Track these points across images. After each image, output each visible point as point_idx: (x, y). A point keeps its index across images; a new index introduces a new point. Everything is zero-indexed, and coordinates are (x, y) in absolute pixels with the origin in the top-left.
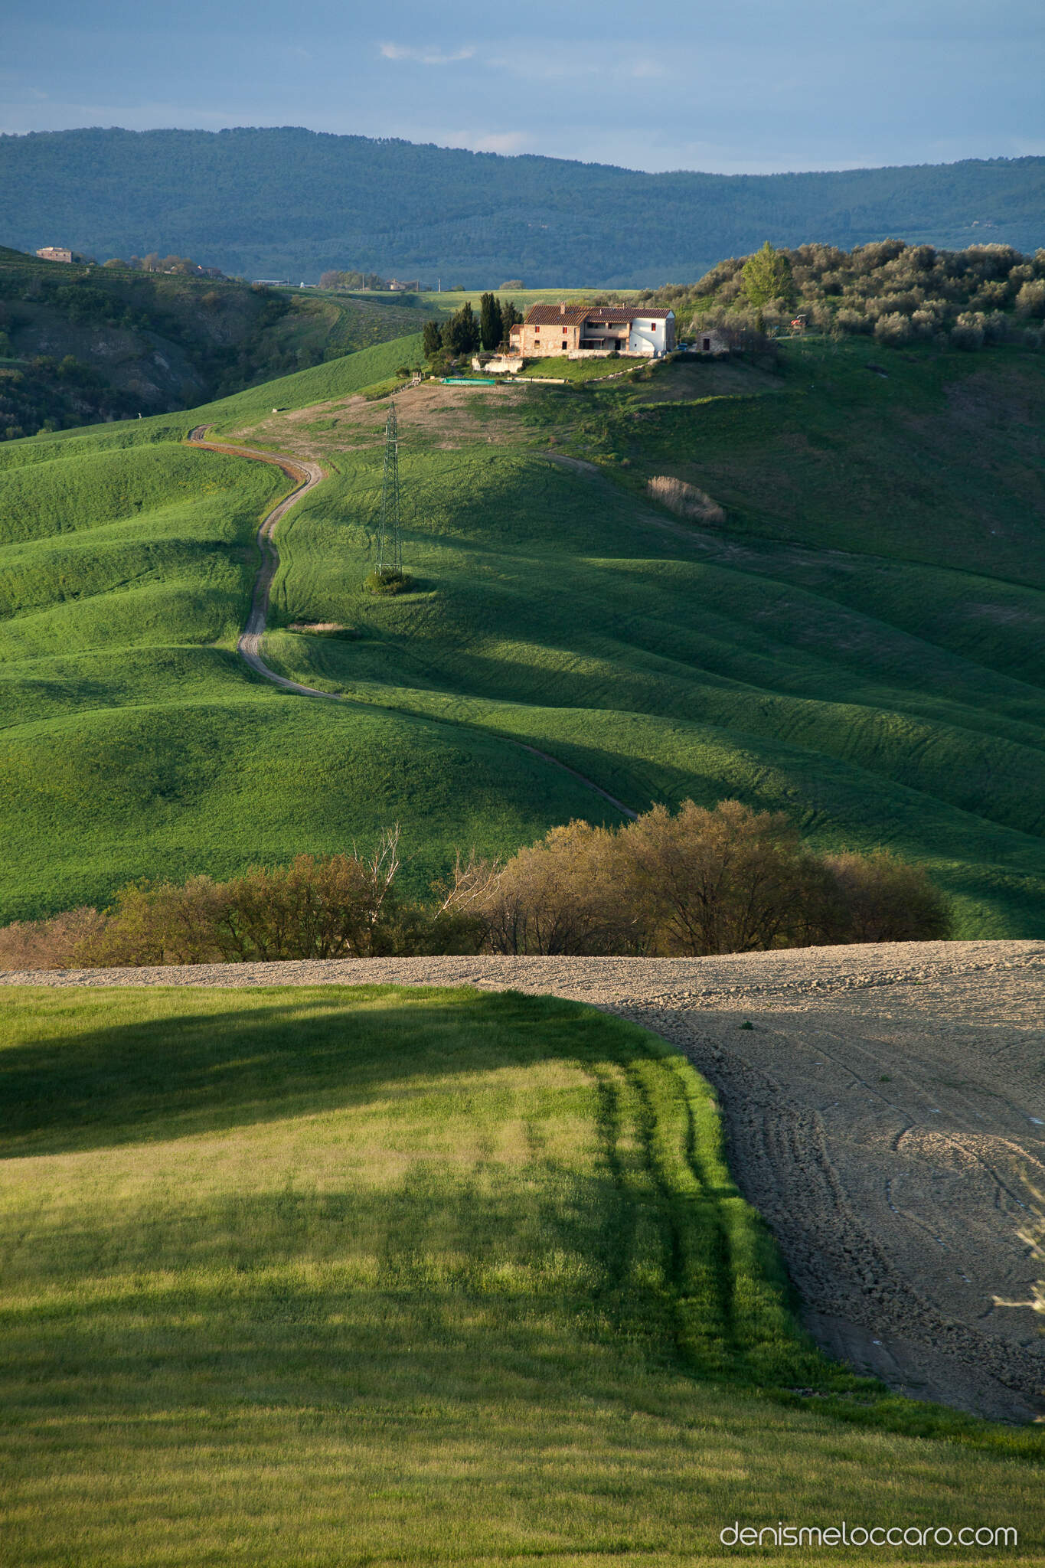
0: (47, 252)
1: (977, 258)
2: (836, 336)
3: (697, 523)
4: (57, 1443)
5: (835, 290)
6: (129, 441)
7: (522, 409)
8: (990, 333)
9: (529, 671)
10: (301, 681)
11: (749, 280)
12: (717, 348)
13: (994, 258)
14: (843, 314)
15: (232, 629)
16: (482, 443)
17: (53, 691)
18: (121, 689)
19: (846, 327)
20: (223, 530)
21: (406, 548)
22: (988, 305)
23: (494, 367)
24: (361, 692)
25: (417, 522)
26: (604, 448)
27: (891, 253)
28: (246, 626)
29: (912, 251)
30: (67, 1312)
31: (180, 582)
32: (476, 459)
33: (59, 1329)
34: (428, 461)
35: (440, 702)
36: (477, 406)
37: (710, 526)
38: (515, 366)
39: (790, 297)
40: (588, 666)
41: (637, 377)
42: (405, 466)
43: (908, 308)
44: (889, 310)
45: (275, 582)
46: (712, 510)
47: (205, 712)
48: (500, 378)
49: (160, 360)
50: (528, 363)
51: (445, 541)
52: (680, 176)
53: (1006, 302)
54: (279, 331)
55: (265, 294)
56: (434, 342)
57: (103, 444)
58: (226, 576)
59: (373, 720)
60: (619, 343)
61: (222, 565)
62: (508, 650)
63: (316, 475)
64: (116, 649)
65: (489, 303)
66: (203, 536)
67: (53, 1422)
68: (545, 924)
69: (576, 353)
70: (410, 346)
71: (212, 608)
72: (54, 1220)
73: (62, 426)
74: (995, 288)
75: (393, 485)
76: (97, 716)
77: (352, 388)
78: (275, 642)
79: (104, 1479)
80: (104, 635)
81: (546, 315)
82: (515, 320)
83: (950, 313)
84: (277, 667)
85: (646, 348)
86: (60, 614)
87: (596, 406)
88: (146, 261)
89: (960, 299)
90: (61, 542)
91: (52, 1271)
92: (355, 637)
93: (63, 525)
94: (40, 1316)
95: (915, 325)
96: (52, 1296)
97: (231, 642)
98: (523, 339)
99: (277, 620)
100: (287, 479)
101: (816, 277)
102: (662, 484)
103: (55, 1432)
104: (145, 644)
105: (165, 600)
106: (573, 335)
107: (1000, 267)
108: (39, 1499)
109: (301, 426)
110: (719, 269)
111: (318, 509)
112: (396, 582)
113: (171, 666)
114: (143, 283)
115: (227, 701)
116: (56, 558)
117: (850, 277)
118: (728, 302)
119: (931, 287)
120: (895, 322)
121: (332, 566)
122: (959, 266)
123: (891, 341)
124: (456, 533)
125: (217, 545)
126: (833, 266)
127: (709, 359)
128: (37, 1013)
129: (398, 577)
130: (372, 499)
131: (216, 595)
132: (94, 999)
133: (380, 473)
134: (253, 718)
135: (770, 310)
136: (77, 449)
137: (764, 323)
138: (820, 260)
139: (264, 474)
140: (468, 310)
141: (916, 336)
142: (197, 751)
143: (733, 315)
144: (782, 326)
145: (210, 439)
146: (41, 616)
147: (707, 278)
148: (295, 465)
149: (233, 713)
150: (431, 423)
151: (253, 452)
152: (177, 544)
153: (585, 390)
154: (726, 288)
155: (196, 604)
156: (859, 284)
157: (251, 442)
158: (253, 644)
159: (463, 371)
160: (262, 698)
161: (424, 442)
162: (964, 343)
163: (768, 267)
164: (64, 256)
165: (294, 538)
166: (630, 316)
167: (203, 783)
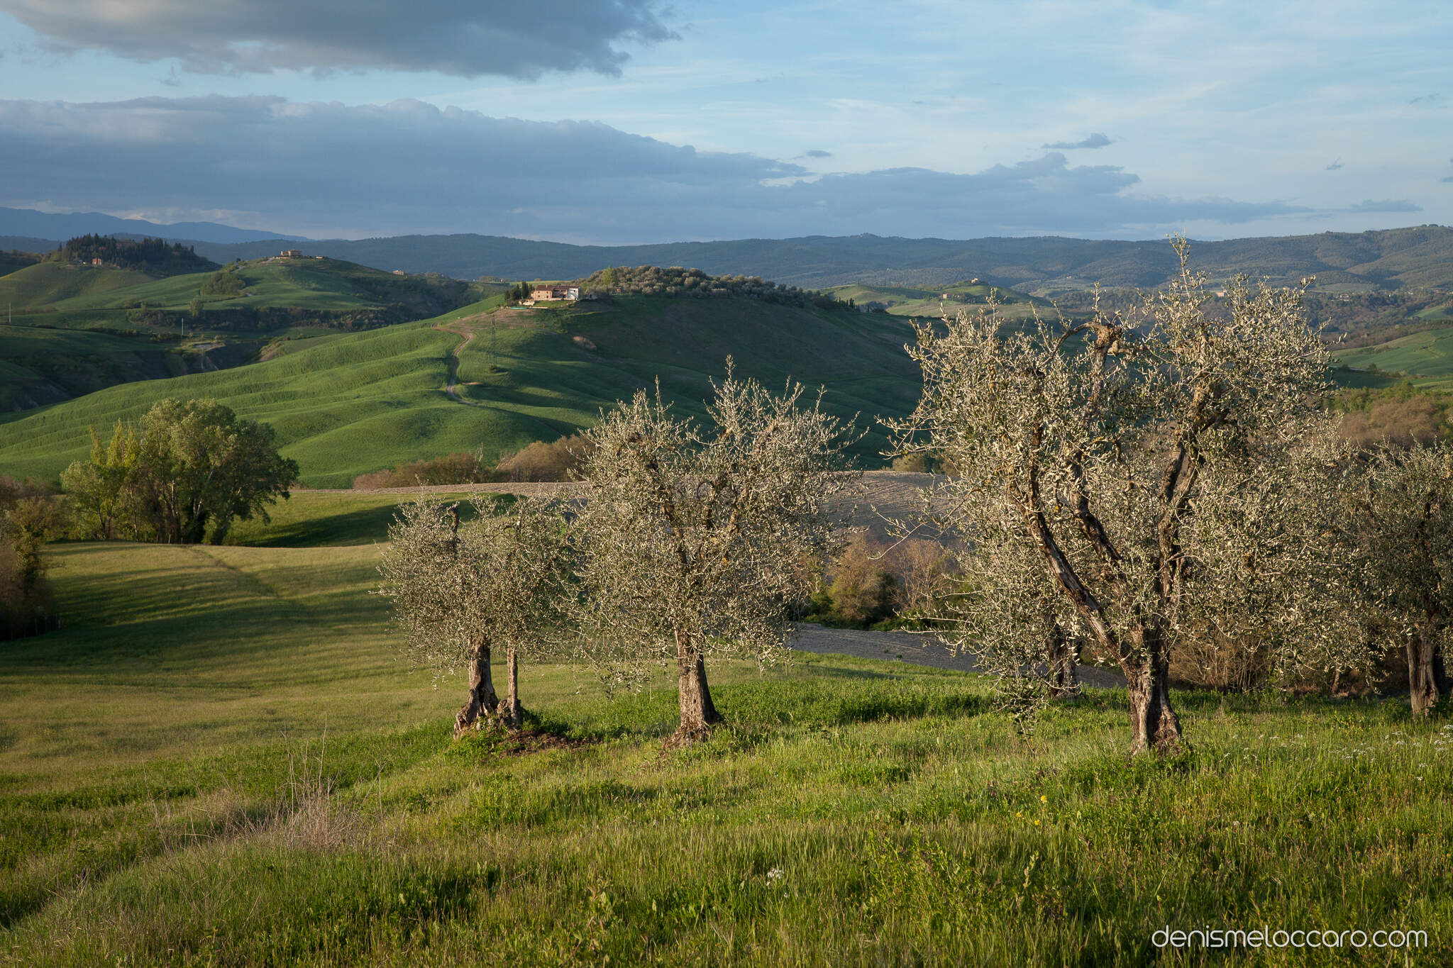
0: (396, 272)
1: (672, 271)
2: (630, 294)
3: (589, 351)
4: (341, 633)
5: (630, 280)
6: (415, 327)
7: (534, 316)
8: (676, 293)
9: (537, 397)
10: (466, 400)
11: (603, 277)
12: (594, 298)
13: (677, 270)
14: (632, 287)
15: (445, 384)
16: (522, 327)
17: (389, 404)
18: (410, 403)
19: (633, 291)
20: (443, 354)
21: (498, 359)
22: (676, 285)
23: (526, 304)
24: (484, 403)
25: (503, 351)
26: (559, 328)
27: (647, 269)
28: (449, 384)
29: (653, 268)
30: (353, 593)
31: (429, 370)
32: (520, 332)
33: (349, 598)
34: (505, 332)
35: (508, 406)
36: (521, 315)
37: (593, 351)
38: (532, 303)
39: (616, 282)
40: (554, 395)
41: (570, 306)
42: (498, 334)
43: (652, 285)
44: (646, 286)
45: (458, 370)
46: (593, 346)
47: (435, 410)
48: (528, 307)
49: (430, 304)
50: (536, 302)
51: (511, 357)
52: (589, 247)
53: (682, 284)
54: (465, 294)
55: (461, 283)
56: (508, 296)
57: (406, 329)
58: (443, 368)
59: (487, 412)
60: (564, 296)
61: (442, 365)
62: (530, 390)
63: (471, 337)
64: (409, 391)
65: (525, 286)
66: (436, 356)
67: (341, 627)
68: (528, 473)
69: (551, 299)
70: (501, 297)
71: (439, 378)
72: (353, 565)
73: (399, 323)
74: (677, 279)
75: (494, 340)
76: (402, 412)
77: (483, 311)
78: (458, 388)
79: (352, 644)
80: (406, 387)
81: (541, 288)
82: (533, 289)
83: (665, 287)
84: (458, 396)
85: (573, 298)
86: (393, 380)
87: (557, 315)
88: (426, 274)
89: (668, 283)
90: (393, 359)
91: (350, 581)
92: (483, 386)
93: (394, 353)
94: (344, 594)
95: (654, 290)
96: (349, 588)
97: (444, 389)
98: (535, 295)
99: (459, 381)
100: (463, 338)
101: (624, 276)
102: (577, 339)
103: (341, 630)
104: (418, 389)
105: (424, 376)
106: (550, 293)
107: (679, 273)
108: (330, 650)
109: (467, 322)
110: (595, 274)
111: (471, 348)
112: (496, 370)
113: (425, 396)
114: (424, 280)
115: (443, 406)
116: (391, 364)
117: (634, 276)
118: (598, 283)
119: (659, 279)
120: (648, 290)
121: (476, 365)
122: (667, 273)
123: (647, 295)
124: (515, 355)
125: (441, 359)
126: (629, 273)
127: (592, 301)
128: (362, 502)
129: (495, 368)
130: (488, 344)
131: (440, 374)
132: (380, 498)
133: (490, 336)
134: (448, 412)
135: (610, 286)
136: (398, 330)
137: (608, 290)
138: (625, 271)
139: (455, 337)
140: (518, 286)
141: (655, 294)
142: (433, 422)
143: (600, 287)
144: (614, 291)
145: (439, 327)
146: (386, 381)
147: (591, 276)
148: (464, 334)
149: (444, 410)
150: (507, 321)
151: (452, 330)
152: (428, 359)
153: (554, 311)
154: (597, 280)
155: (434, 377)
156: (637, 278)
157: (451, 327)
158: (451, 389)
159: (516, 305)
160: (454, 405)
161: (505, 327)
162: (669, 296)
163: (610, 273)
164: (401, 273)
165: (464, 356)
166: (567, 288)
167: (435, 431)
